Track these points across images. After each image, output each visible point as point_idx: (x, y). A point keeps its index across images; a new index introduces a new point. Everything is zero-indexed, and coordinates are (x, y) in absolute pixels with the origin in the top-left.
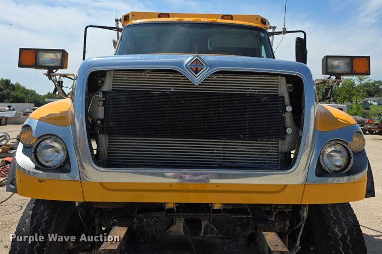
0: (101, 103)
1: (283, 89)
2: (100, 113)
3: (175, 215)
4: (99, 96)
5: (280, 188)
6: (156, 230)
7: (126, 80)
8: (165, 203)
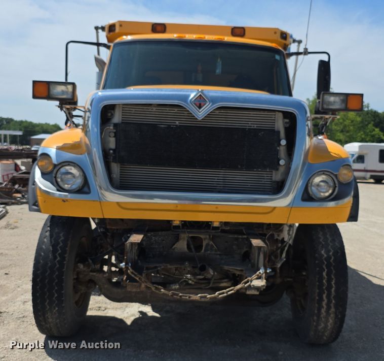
0: (113, 135)
1: (280, 125)
2: (112, 143)
3: (180, 231)
4: (111, 128)
5: (269, 210)
6: (163, 247)
7: (134, 113)
8: (172, 221)
